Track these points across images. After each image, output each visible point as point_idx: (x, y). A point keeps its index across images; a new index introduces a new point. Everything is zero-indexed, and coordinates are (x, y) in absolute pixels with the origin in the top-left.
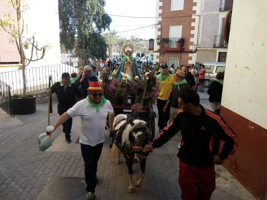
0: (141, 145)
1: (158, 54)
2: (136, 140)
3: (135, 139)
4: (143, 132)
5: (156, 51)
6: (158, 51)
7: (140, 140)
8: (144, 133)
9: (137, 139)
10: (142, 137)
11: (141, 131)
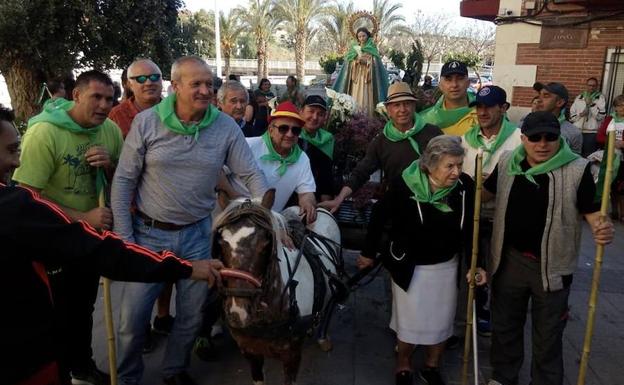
0: (250, 269)
1: (532, 34)
2: (234, 254)
3: (231, 250)
4: (258, 227)
5: (517, 13)
6: (527, 17)
7: (248, 253)
8: (262, 231)
9: (237, 251)
10: (254, 242)
11: (249, 226)
